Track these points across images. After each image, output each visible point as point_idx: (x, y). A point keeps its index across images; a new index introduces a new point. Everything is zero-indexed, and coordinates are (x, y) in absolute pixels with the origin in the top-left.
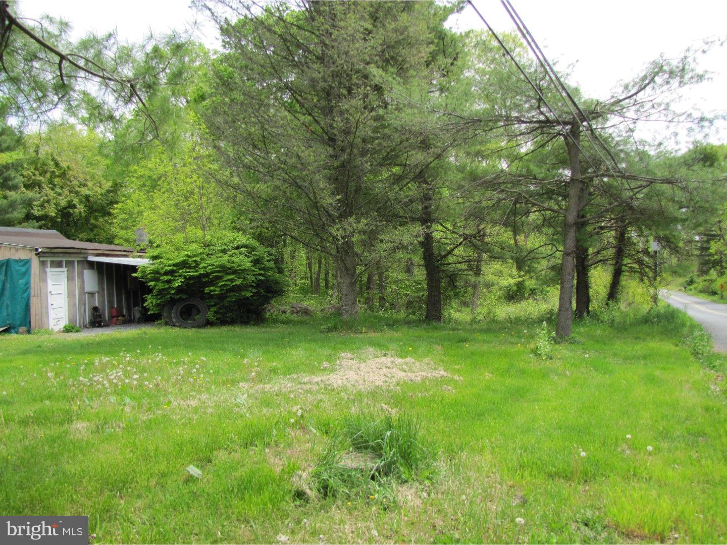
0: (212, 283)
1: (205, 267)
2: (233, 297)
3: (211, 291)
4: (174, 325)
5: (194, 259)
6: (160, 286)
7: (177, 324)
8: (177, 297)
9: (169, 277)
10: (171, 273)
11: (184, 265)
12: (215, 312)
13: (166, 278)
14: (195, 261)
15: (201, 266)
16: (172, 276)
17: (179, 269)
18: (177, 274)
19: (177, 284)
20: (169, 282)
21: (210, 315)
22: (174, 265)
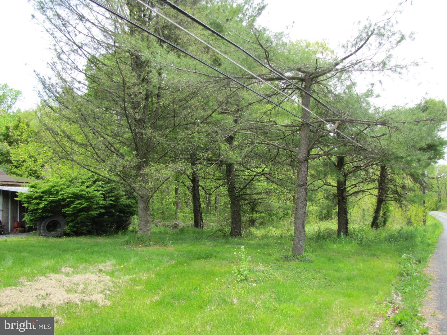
0: (68, 205)
1: (63, 194)
2: (83, 215)
3: (67, 211)
4: (42, 235)
5: (56, 188)
6: (32, 207)
7: (43, 234)
8: (44, 215)
9: (38, 201)
10: (40, 198)
11: (49, 192)
12: (72, 227)
13: (35, 201)
14: (56, 190)
15: (60, 193)
16: (41, 200)
17: (46, 195)
18: (43, 199)
19: (42, 206)
20: (38, 204)
21: (67, 229)
22: (42, 193)
